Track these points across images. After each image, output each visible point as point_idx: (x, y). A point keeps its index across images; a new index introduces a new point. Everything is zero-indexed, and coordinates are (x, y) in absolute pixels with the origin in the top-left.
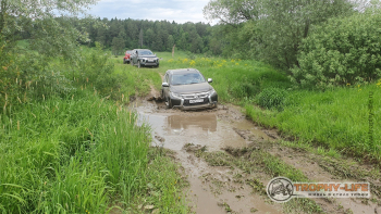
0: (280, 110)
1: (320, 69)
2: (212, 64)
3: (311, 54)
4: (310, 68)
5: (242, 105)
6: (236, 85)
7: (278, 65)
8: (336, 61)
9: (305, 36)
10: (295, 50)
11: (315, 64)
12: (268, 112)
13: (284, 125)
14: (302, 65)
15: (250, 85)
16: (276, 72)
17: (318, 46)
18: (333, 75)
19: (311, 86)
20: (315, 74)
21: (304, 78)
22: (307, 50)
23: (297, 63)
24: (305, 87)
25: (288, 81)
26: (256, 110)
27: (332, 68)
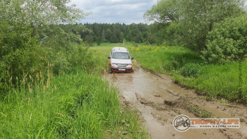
0: (196, 77)
1: (220, 50)
2: (150, 50)
3: (214, 41)
4: (214, 50)
5: (171, 75)
6: (167, 62)
7: (193, 49)
8: (231, 45)
9: (210, 30)
10: (204, 39)
11: (217, 47)
12: (188, 79)
13: (200, 87)
14: (209, 48)
15: (176, 62)
16: (192, 53)
17: (219, 36)
18: (230, 54)
19: (215, 62)
20: (218, 54)
21: (211, 57)
22: (212, 39)
23: (206, 47)
24: (211, 62)
25: (200, 58)
26: (181, 78)
27: (229, 50)
